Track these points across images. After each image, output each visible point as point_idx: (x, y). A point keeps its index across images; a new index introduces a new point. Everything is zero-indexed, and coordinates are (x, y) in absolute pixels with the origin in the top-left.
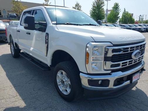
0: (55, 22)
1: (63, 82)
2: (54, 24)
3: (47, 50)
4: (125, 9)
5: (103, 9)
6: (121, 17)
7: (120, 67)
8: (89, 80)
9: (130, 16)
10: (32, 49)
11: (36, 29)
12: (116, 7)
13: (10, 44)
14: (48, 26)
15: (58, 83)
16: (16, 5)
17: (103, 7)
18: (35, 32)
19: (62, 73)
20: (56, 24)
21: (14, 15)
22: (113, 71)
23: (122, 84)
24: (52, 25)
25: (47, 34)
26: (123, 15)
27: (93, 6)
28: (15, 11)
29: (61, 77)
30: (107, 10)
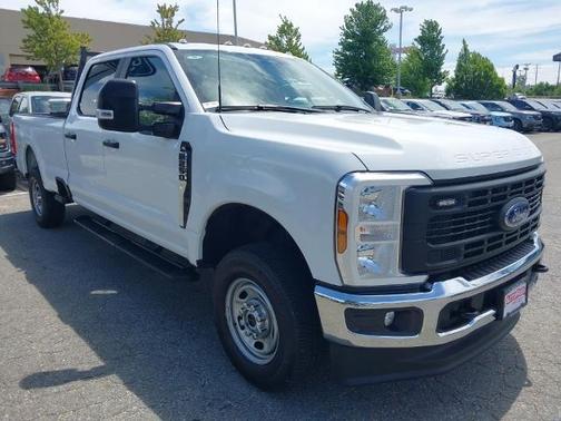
4: (464, 42)
6: (452, 75)
12: (430, 38)
17: (384, 35)
26: (459, 66)
27: (347, 35)
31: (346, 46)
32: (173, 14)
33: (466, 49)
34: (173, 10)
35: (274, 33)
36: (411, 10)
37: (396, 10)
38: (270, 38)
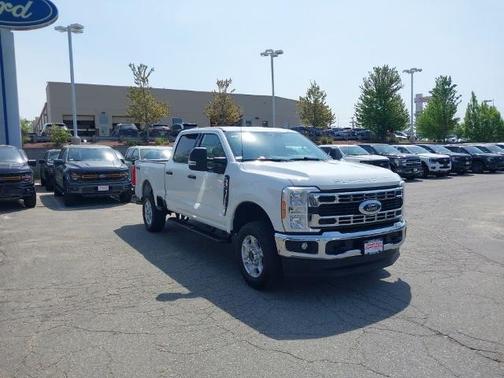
0: (240, 158)
1: (251, 255)
2: (238, 160)
3: (226, 205)
4: (473, 94)
5: (399, 98)
6: (461, 122)
7: (337, 224)
8: (287, 242)
9: (492, 117)
10: (197, 205)
11: (208, 170)
12: (444, 90)
13: (142, 202)
14: (229, 163)
15: (244, 261)
16: (138, 102)
17: (397, 93)
18: (206, 174)
19: (250, 242)
20: (242, 161)
21: (130, 129)
22: (324, 230)
23: (343, 252)
24: (235, 162)
25: (228, 177)
26: (468, 114)
27: (366, 92)
28: (136, 117)
29: (249, 247)
30: (420, 99)
31: (366, 101)
32: (228, 85)
33: (474, 99)
34: (227, 83)
35: (304, 95)
36: (420, 70)
37: (408, 71)
38: (301, 98)
